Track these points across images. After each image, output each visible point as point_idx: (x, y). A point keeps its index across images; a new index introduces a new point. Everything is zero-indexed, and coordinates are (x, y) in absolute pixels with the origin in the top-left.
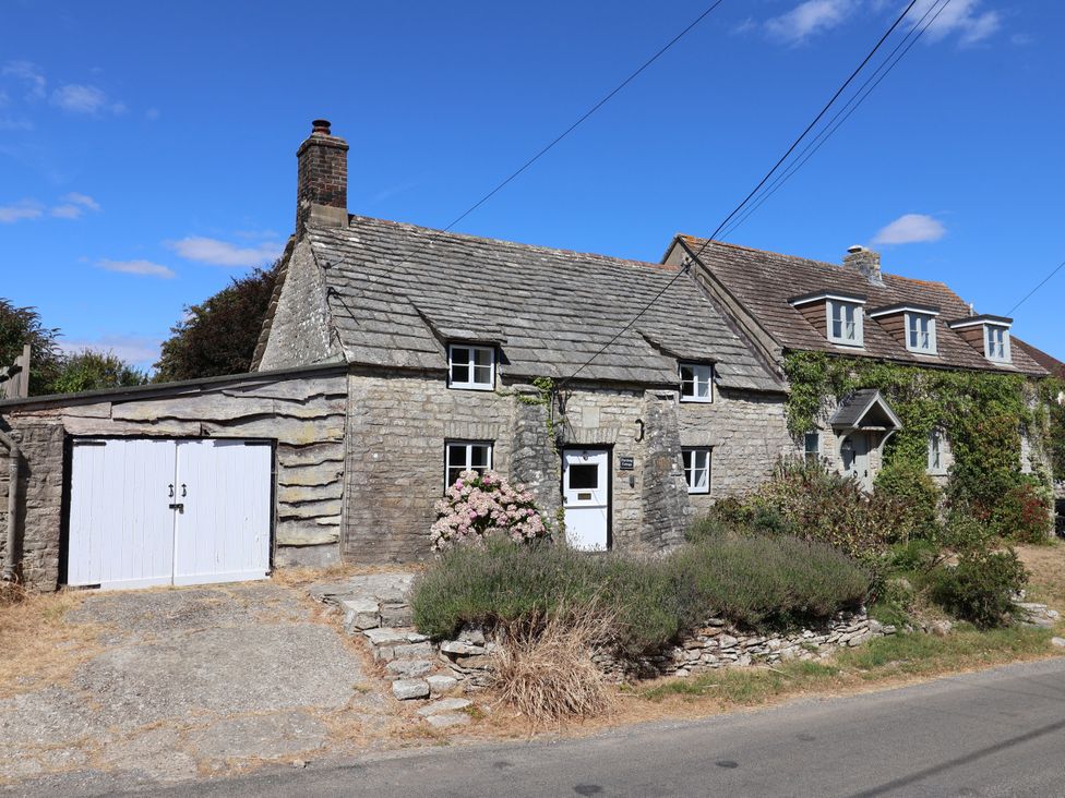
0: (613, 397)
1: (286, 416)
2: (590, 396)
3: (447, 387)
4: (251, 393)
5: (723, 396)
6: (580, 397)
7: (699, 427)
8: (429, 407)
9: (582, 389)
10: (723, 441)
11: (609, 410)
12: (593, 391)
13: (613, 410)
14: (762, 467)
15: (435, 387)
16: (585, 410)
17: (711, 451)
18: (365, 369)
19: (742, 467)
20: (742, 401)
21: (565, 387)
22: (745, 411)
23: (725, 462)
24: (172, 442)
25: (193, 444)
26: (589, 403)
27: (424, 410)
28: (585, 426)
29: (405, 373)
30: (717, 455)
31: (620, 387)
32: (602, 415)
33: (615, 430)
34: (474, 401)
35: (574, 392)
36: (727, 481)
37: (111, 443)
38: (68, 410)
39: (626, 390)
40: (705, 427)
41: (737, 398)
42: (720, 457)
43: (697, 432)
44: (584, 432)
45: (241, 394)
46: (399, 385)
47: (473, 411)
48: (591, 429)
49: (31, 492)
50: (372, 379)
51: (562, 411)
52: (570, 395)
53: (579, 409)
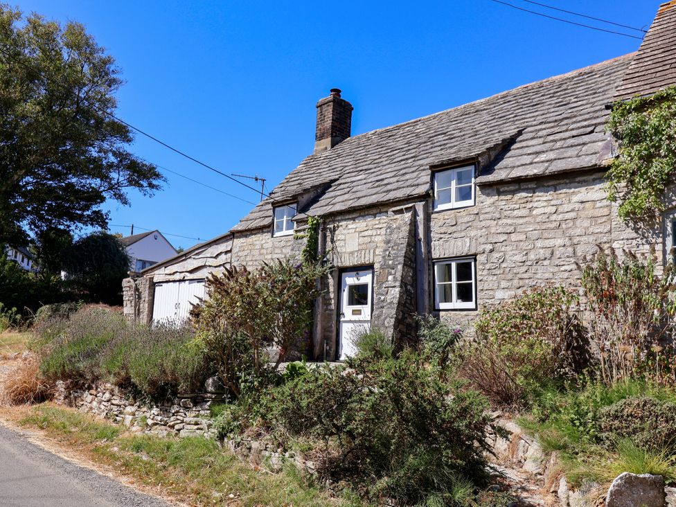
0: (370, 221)
1: (210, 266)
2: (351, 225)
3: (272, 237)
4: (200, 256)
5: (488, 195)
6: (344, 227)
7: (455, 235)
8: (262, 251)
9: (345, 220)
10: (490, 247)
11: (366, 233)
12: (354, 219)
13: (369, 233)
14: (566, 275)
15: (264, 238)
16: (348, 236)
17: (475, 260)
18: (240, 234)
19: (525, 276)
20: (524, 194)
21: (334, 221)
22: (529, 205)
23: (494, 272)
24: (178, 283)
25: (183, 283)
26: (350, 231)
27: (260, 254)
28: (348, 250)
29: (253, 232)
30: (484, 264)
31: (375, 211)
32: (361, 239)
33: (372, 252)
34: (283, 244)
35: (340, 224)
36: (499, 295)
37: (164, 284)
38: (156, 272)
39: (380, 213)
40: (463, 234)
41: (513, 192)
42: (488, 266)
43: (453, 241)
44: (347, 256)
45: (197, 257)
46: (251, 240)
47: (282, 250)
48: (352, 253)
49: (141, 305)
50: (241, 239)
51: (332, 241)
52: (338, 227)
53: (343, 237)
